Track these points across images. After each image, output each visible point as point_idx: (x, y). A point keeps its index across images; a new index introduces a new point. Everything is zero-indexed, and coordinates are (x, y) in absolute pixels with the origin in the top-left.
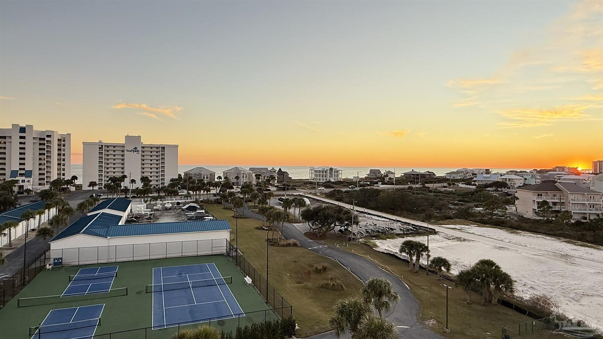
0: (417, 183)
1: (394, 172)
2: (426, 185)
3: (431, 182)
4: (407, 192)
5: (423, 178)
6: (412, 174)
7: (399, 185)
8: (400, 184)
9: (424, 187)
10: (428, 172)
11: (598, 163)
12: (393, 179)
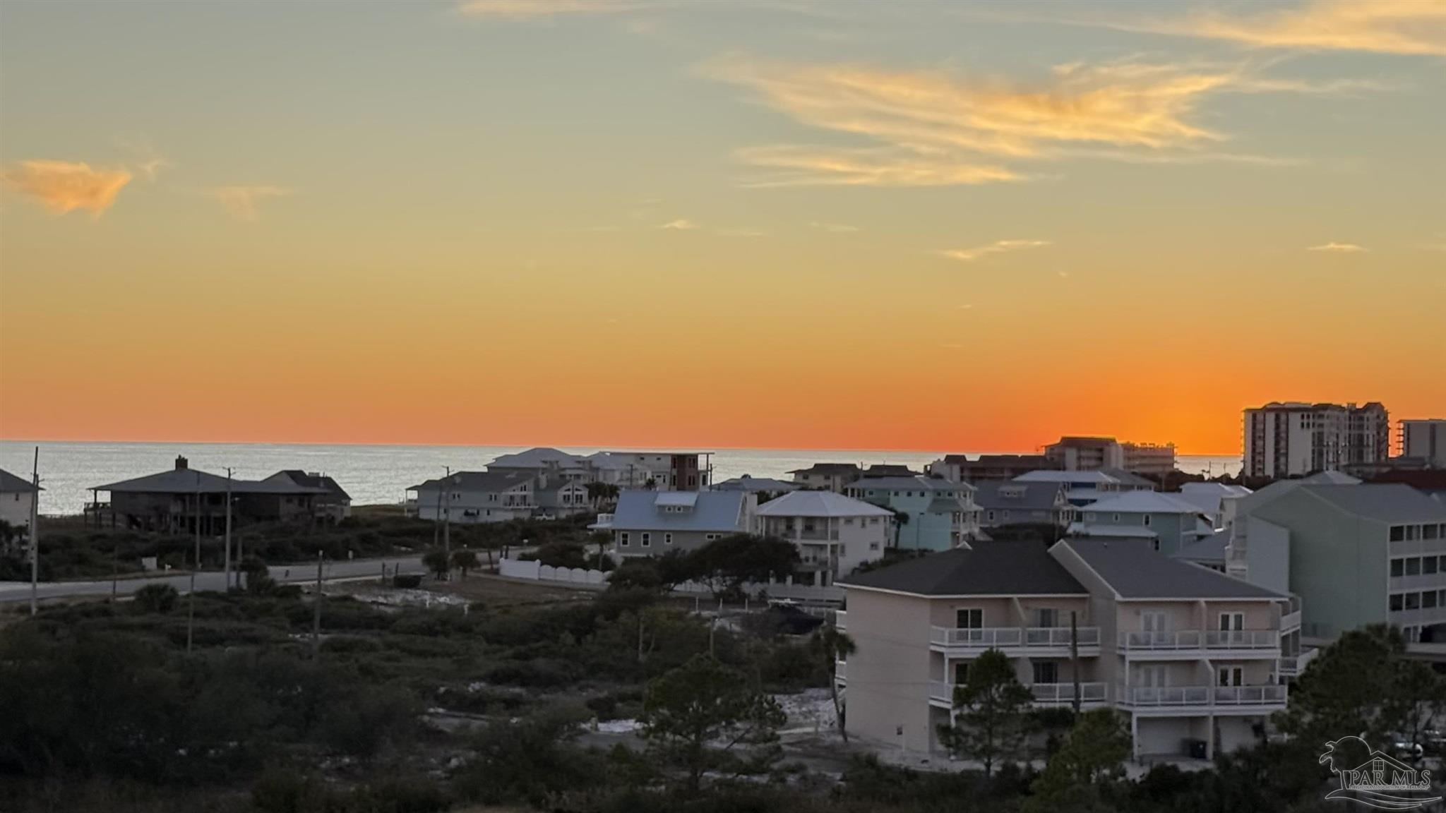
0: (212, 560)
1: (30, 479)
2: (277, 573)
3: (308, 552)
4: (129, 628)
5: (259, 519)
6: (180, 496)
7: (69, 576)
8: (76, 569)
9: (262, 586)
10: (296, 476)
11: (1271, 417)
12: (22, 530)
